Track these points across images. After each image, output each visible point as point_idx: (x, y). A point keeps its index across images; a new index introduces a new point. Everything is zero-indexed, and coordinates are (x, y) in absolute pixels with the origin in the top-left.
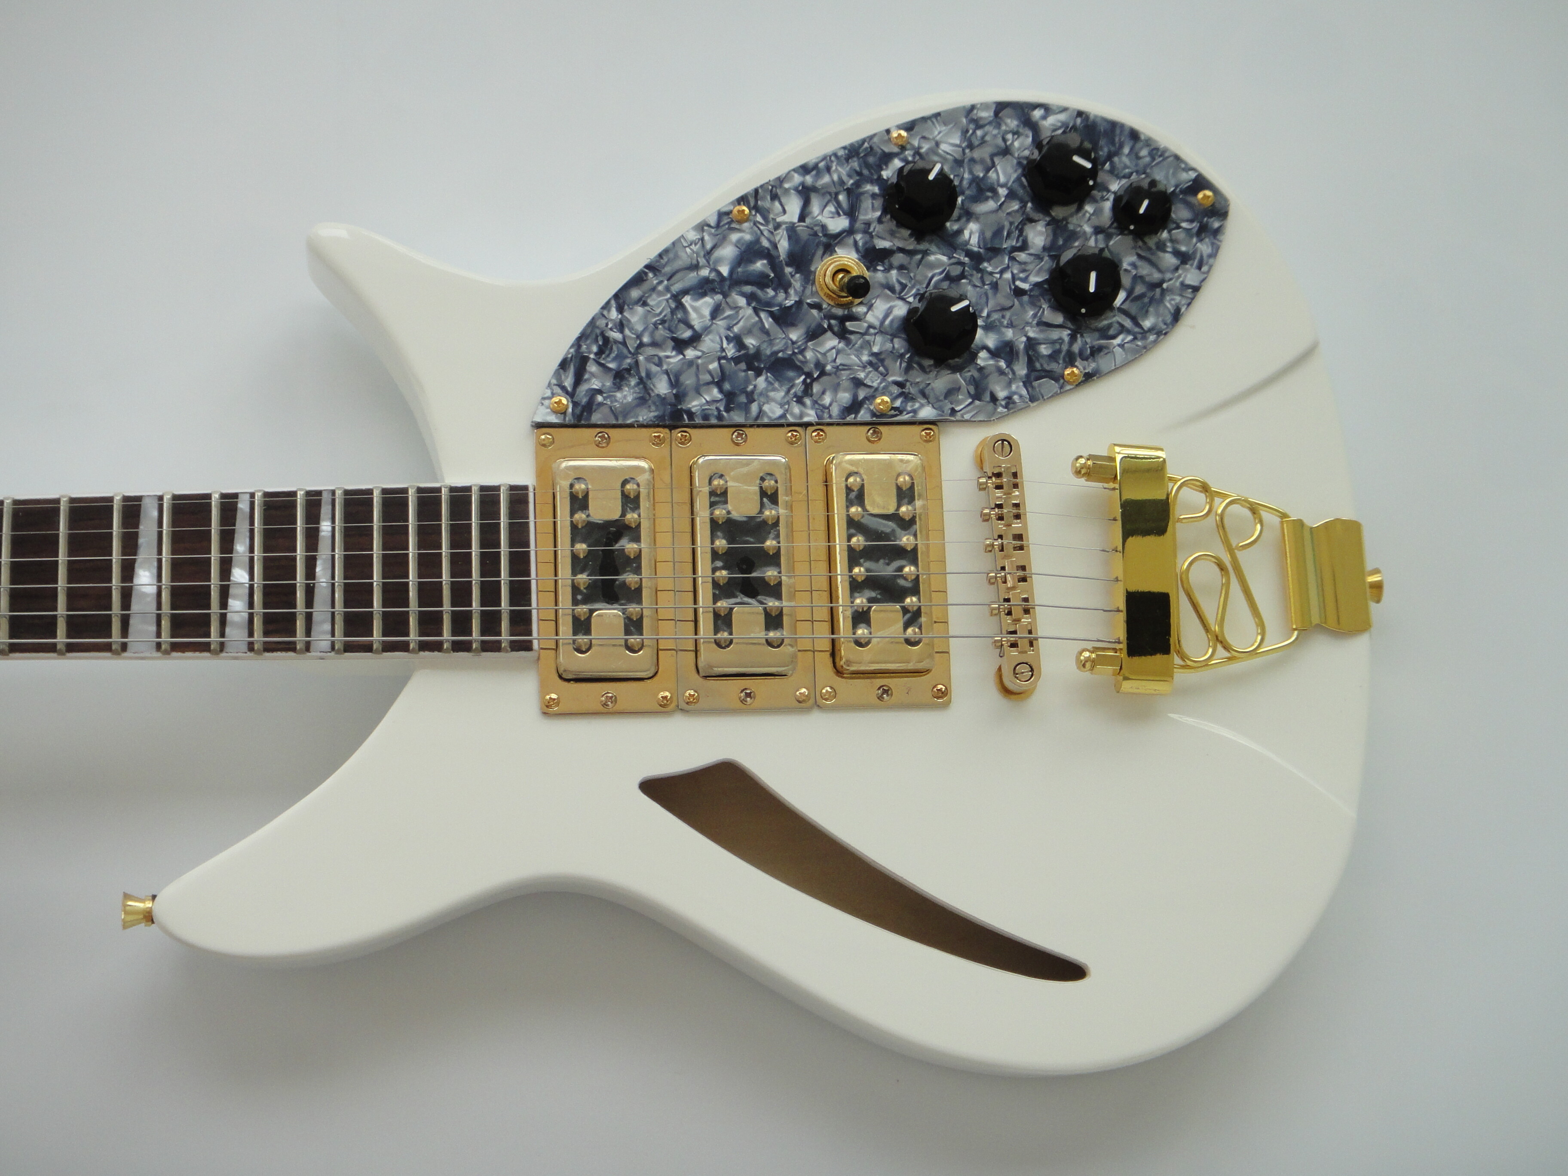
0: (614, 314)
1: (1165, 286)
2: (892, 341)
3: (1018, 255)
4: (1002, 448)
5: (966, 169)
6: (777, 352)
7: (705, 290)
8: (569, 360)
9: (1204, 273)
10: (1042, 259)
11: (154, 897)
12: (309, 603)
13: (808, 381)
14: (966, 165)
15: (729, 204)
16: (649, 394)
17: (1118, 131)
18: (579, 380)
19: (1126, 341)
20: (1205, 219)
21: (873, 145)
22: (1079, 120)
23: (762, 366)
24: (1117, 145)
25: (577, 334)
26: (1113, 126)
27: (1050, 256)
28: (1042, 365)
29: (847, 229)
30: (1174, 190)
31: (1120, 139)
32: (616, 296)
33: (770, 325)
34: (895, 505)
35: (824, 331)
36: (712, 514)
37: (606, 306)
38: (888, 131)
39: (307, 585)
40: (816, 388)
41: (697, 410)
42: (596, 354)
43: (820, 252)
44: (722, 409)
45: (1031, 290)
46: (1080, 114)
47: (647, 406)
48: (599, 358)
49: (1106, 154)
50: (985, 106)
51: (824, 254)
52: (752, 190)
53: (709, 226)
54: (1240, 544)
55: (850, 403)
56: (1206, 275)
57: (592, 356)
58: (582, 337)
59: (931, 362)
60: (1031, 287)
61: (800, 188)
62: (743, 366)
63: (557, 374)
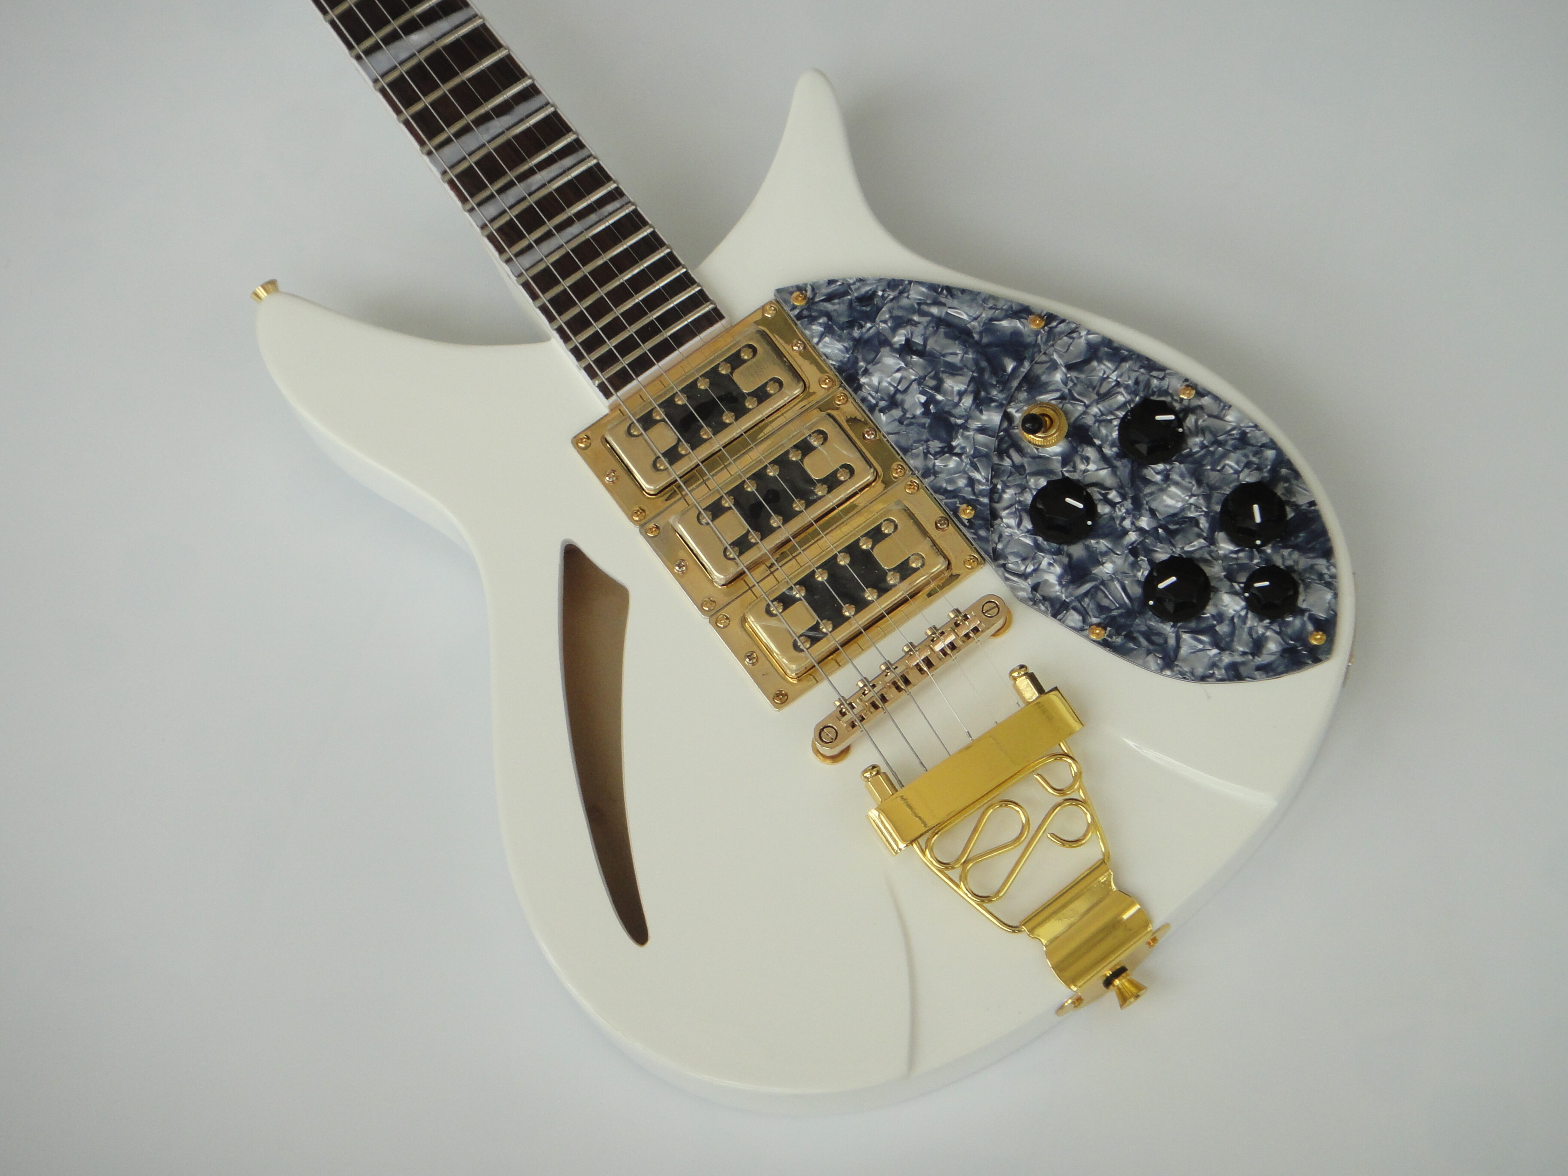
4: (990, 610)
7: (960, 337)
12: (539, 241)
13: (946, 450)
17: (1322, 539)
18: (829, 299)
22: (1308, 507)
24: (1309, 546)
26: (1323, 533)
28: (1088, 605)
30: (1309, 608)
31: (1317, 545)
34: (892, 567)
36: (790, 450)
39: (550, 231)
44: (879, 406)
46: (1313, 504)
48: (855, 302)
52: (1062, 318)
55: (952, 487)
56: (1257, 677)
57: (853, 296)
58: (862, 281)
59: (1030, 527)
62: (923, 399)
63: (822, 282)
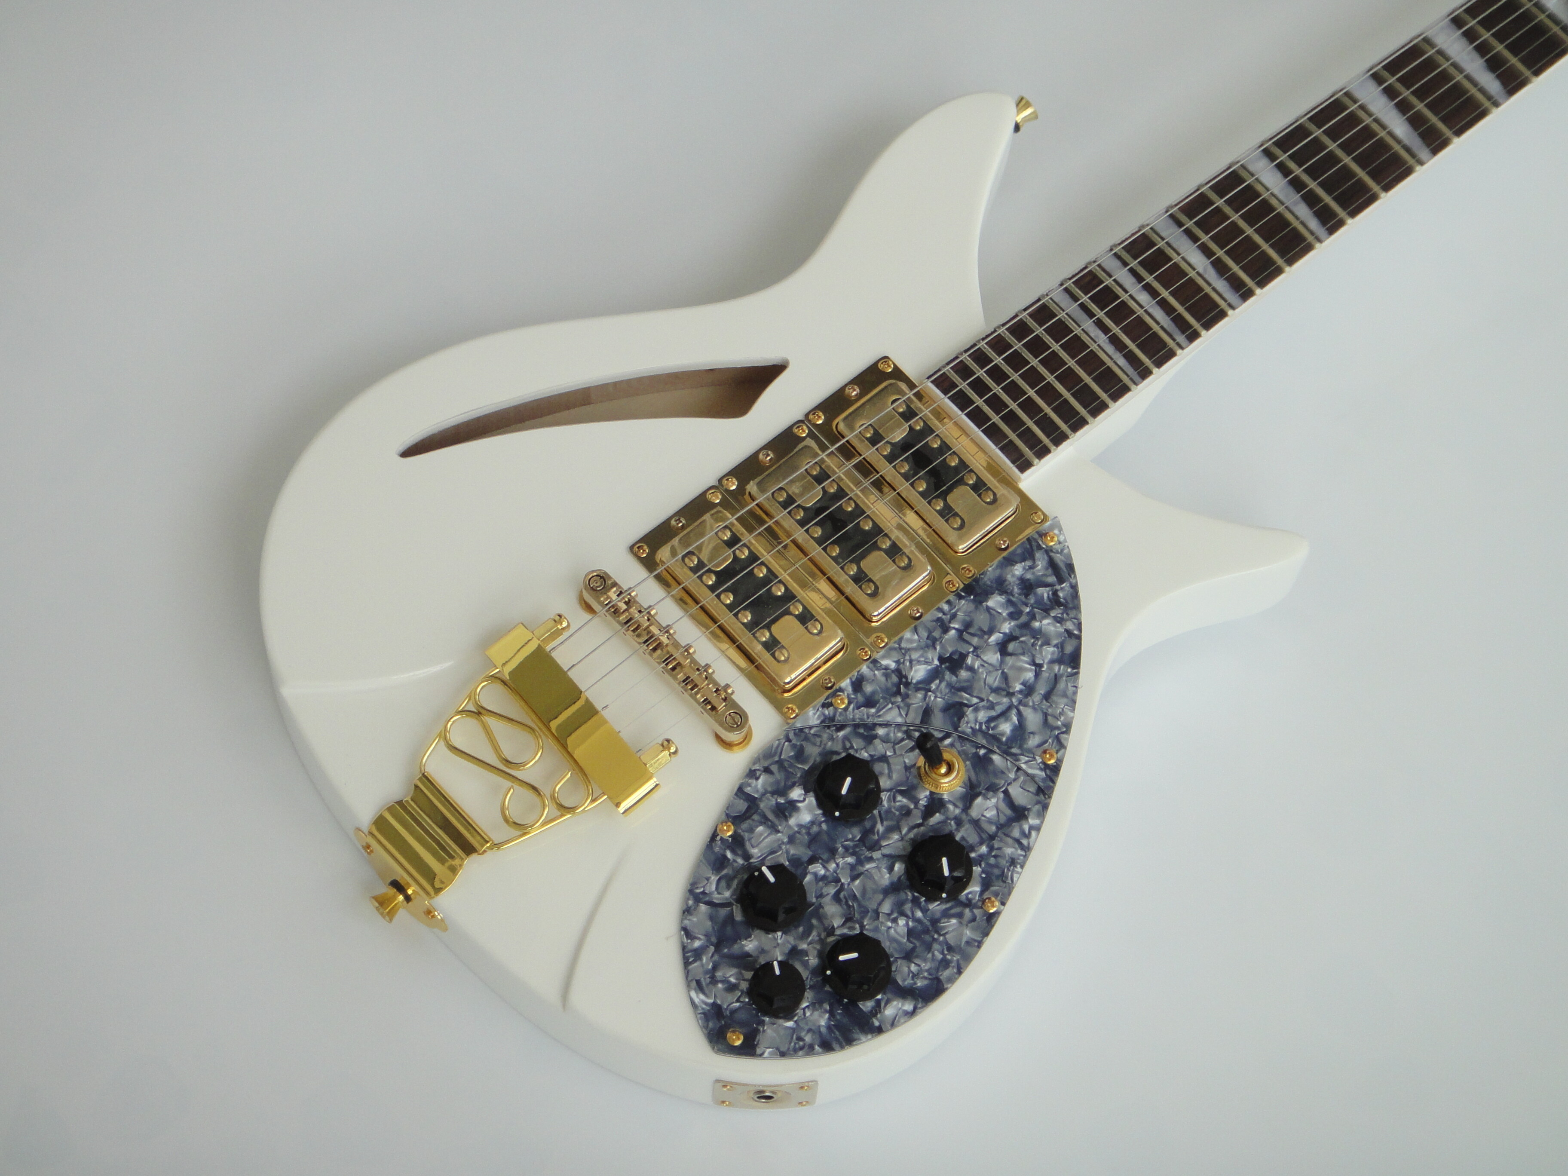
0: (1070, 625)
1: (712, 948)
2: (871, 755)
3: (836, 886)
5: (925, 921)
6: (940, 682)
8: (1071, 573)
9: (692, 980)
10: (817, 897)
11: (1017, 128)
13: (904, 680)
14: (928, 923)
15: (1064, 758)
16: (999, 590)
17: (841, 1039)
18: (1052, 565)
19: (709, 884)
20: (723, 1022)
21: (1004, 885)
22: (877, 1024)
23: (943, 666)
24: (834, 1028)
25: (1081, 593)
26: (849, 1041)
27: (813, 904)
28: (753, 820)
29: (969, 811)
30: (764, 1028)
31: (835, 1033)
32: (1079, 638)
33: (962, 697)
34: (774, 634)
35: (922, 722)
36: (890, 539)
37: (1079, 626)
38: (1003, 904)
39: (1095, 316)
40: (895, 679)
41: (959, 603)
42: (1057, 591)
43: (973, 777)
44: (944, 617)
45: (807, 868)
46: (879, 1030)
47: (994, 581)
48: (1052, 590)
49: (836, 1014)
50: (952, 980)
51: (970, 780)
52: (1057, 780)
53: (1063, 733)
54: (512, 790)
55: (863, 687)
56: (689, 979)
57: (1058, 587)
58: (1075, 595)
60: (808, 871)
61: (1026, 812)
62: (956, 656)
63: (1069, 556)
